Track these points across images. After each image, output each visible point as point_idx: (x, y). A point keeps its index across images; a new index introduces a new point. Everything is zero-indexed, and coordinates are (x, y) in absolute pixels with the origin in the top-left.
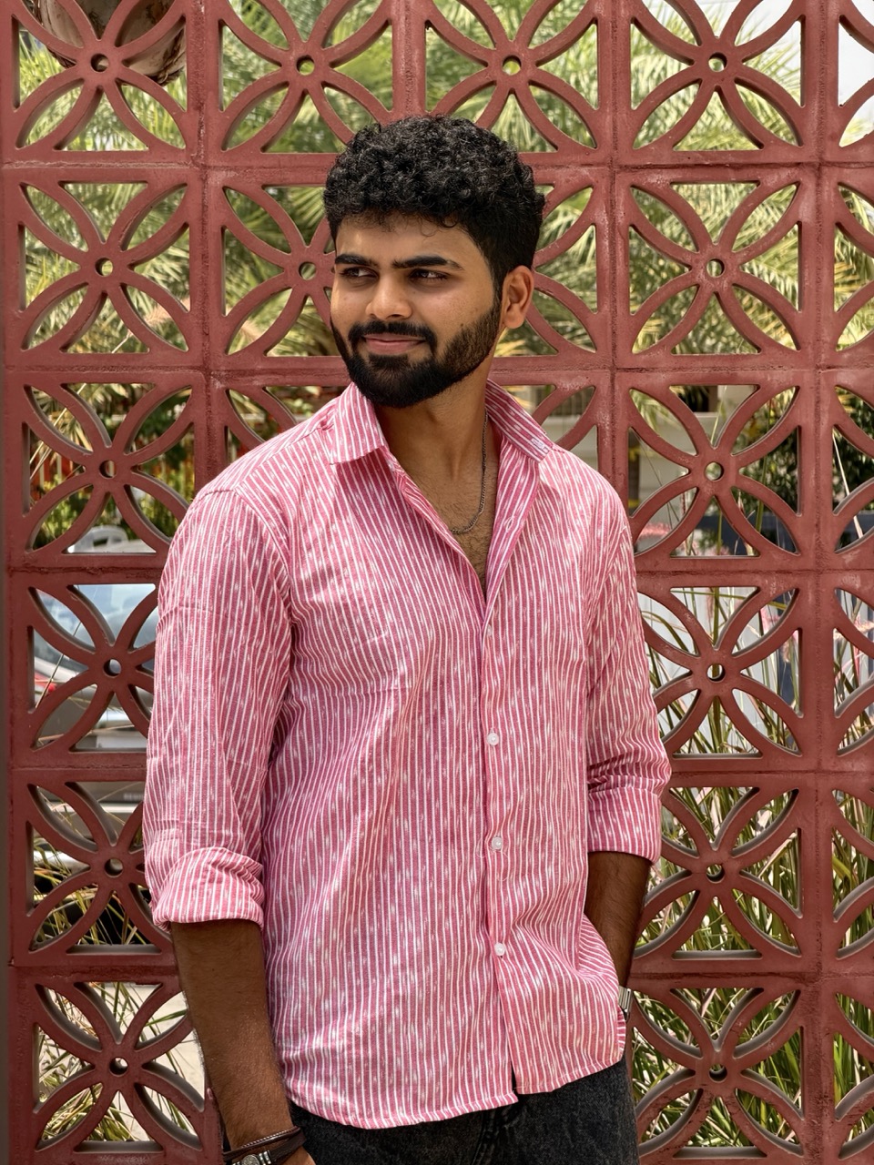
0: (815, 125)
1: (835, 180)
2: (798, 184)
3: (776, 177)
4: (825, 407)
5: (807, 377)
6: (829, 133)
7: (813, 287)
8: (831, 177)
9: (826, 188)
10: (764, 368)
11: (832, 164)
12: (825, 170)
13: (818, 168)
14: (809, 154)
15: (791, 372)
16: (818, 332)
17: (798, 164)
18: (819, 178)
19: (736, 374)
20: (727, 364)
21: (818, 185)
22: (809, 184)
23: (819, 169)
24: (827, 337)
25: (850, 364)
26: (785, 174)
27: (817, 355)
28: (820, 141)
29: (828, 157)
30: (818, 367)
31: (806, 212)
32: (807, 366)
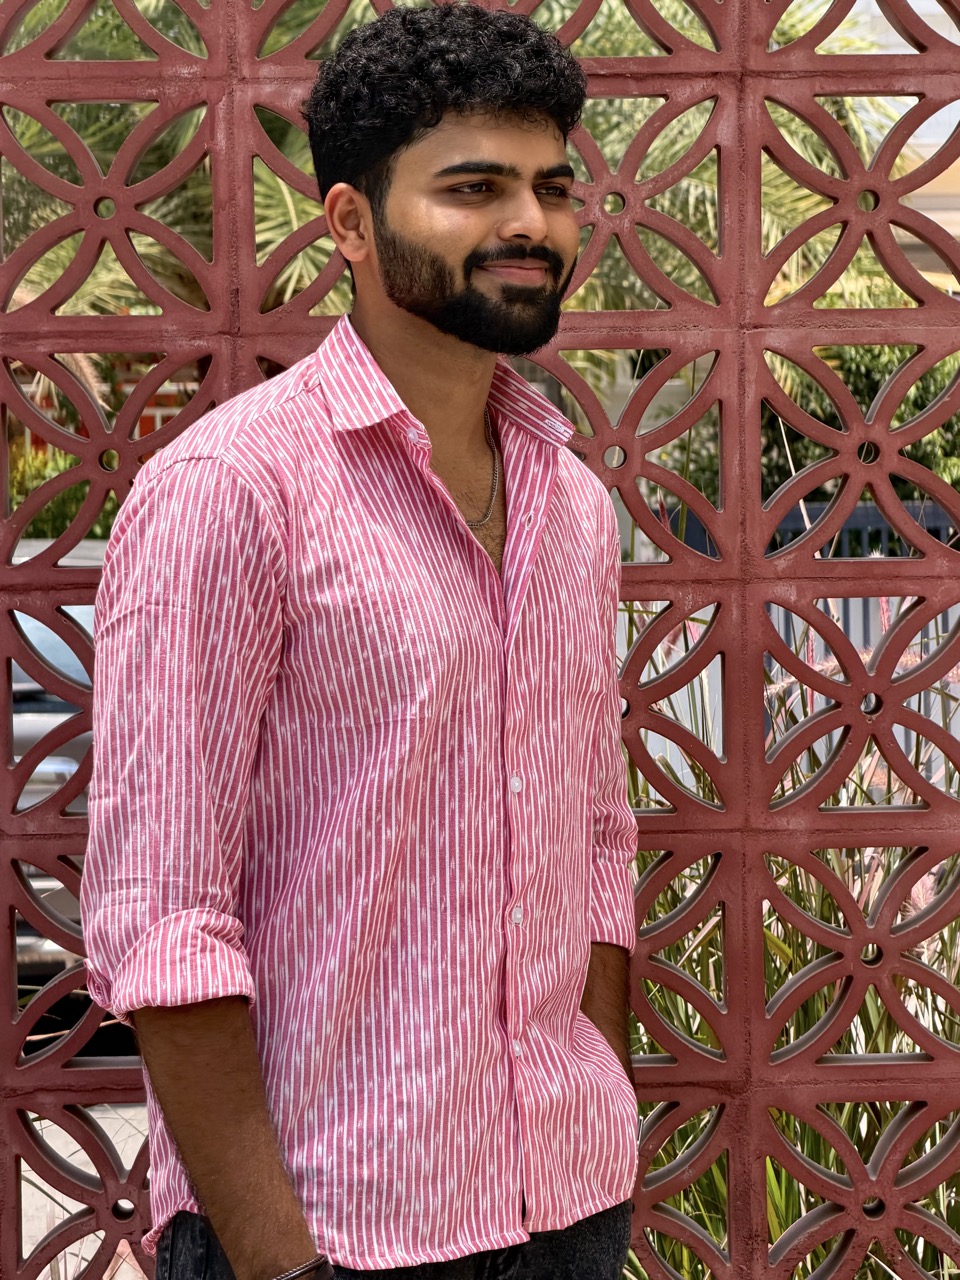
0: (736, 25)
1: (761, 93)
2: (715, 98)
3: (688, 90)
4: (750, 376)
5: (729, 339)
6: (754, 34)
7: (736, 226)
8: (756, 89)
9: (751, 104)
10: (675, 327)
11: (759, 74)
12: (749, 81)
13: (741, 78)
14: (728, 62)
15: (709, 332)
16: (742, 283)
17: (715, 74)
18: (741, 91)
19: (640, 335)
20: (629, 323)
21: (740, 100)
22: (729, 97)
23: (741, 80)
24: (752, 289)
25: (782, 322)
26: (699, 86)
27: (741, 312)
28: (743, 43)
29: (753, 65)
30: (742, 327)
31: (725, 134)
32: (728, 325)
